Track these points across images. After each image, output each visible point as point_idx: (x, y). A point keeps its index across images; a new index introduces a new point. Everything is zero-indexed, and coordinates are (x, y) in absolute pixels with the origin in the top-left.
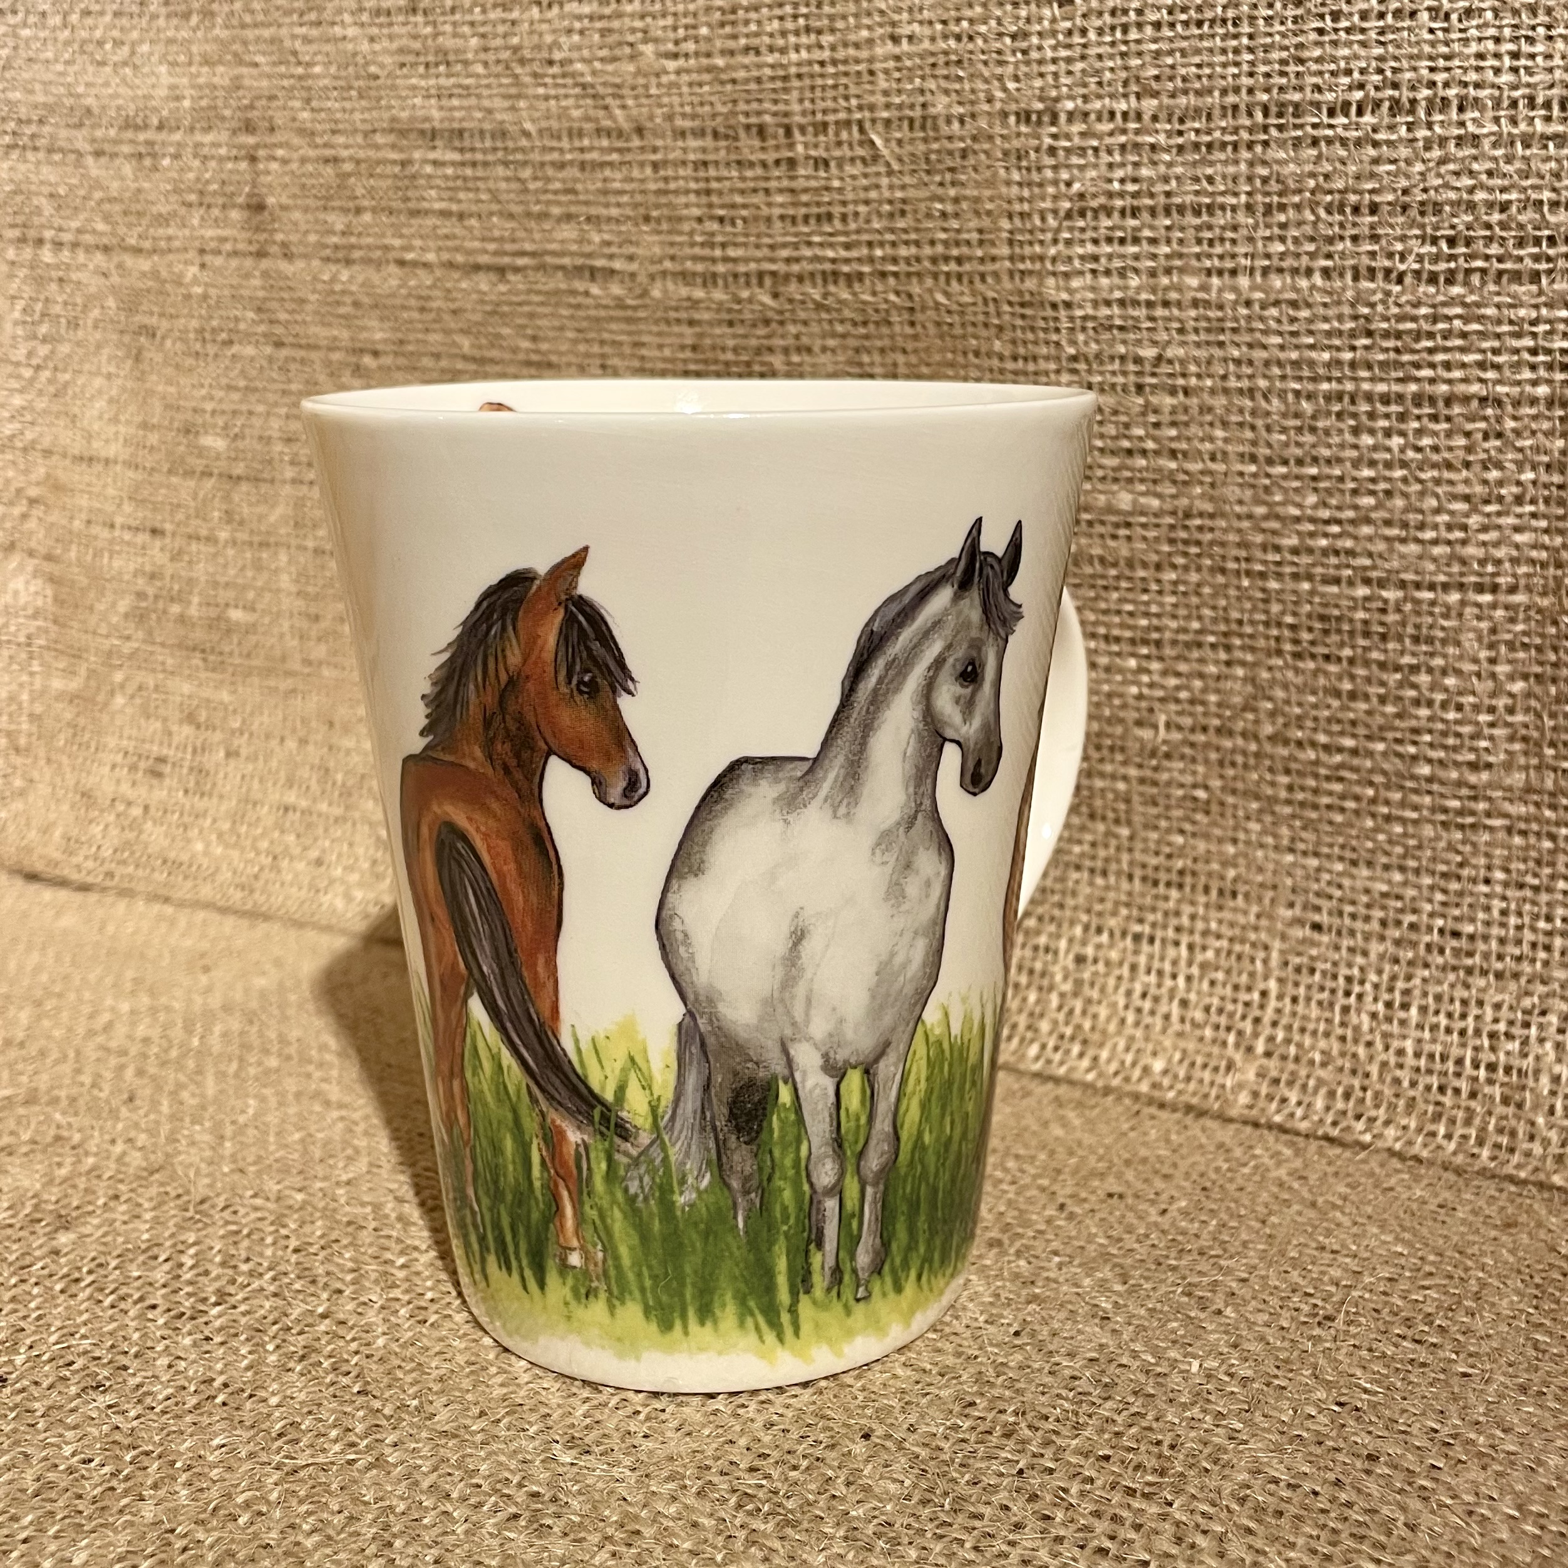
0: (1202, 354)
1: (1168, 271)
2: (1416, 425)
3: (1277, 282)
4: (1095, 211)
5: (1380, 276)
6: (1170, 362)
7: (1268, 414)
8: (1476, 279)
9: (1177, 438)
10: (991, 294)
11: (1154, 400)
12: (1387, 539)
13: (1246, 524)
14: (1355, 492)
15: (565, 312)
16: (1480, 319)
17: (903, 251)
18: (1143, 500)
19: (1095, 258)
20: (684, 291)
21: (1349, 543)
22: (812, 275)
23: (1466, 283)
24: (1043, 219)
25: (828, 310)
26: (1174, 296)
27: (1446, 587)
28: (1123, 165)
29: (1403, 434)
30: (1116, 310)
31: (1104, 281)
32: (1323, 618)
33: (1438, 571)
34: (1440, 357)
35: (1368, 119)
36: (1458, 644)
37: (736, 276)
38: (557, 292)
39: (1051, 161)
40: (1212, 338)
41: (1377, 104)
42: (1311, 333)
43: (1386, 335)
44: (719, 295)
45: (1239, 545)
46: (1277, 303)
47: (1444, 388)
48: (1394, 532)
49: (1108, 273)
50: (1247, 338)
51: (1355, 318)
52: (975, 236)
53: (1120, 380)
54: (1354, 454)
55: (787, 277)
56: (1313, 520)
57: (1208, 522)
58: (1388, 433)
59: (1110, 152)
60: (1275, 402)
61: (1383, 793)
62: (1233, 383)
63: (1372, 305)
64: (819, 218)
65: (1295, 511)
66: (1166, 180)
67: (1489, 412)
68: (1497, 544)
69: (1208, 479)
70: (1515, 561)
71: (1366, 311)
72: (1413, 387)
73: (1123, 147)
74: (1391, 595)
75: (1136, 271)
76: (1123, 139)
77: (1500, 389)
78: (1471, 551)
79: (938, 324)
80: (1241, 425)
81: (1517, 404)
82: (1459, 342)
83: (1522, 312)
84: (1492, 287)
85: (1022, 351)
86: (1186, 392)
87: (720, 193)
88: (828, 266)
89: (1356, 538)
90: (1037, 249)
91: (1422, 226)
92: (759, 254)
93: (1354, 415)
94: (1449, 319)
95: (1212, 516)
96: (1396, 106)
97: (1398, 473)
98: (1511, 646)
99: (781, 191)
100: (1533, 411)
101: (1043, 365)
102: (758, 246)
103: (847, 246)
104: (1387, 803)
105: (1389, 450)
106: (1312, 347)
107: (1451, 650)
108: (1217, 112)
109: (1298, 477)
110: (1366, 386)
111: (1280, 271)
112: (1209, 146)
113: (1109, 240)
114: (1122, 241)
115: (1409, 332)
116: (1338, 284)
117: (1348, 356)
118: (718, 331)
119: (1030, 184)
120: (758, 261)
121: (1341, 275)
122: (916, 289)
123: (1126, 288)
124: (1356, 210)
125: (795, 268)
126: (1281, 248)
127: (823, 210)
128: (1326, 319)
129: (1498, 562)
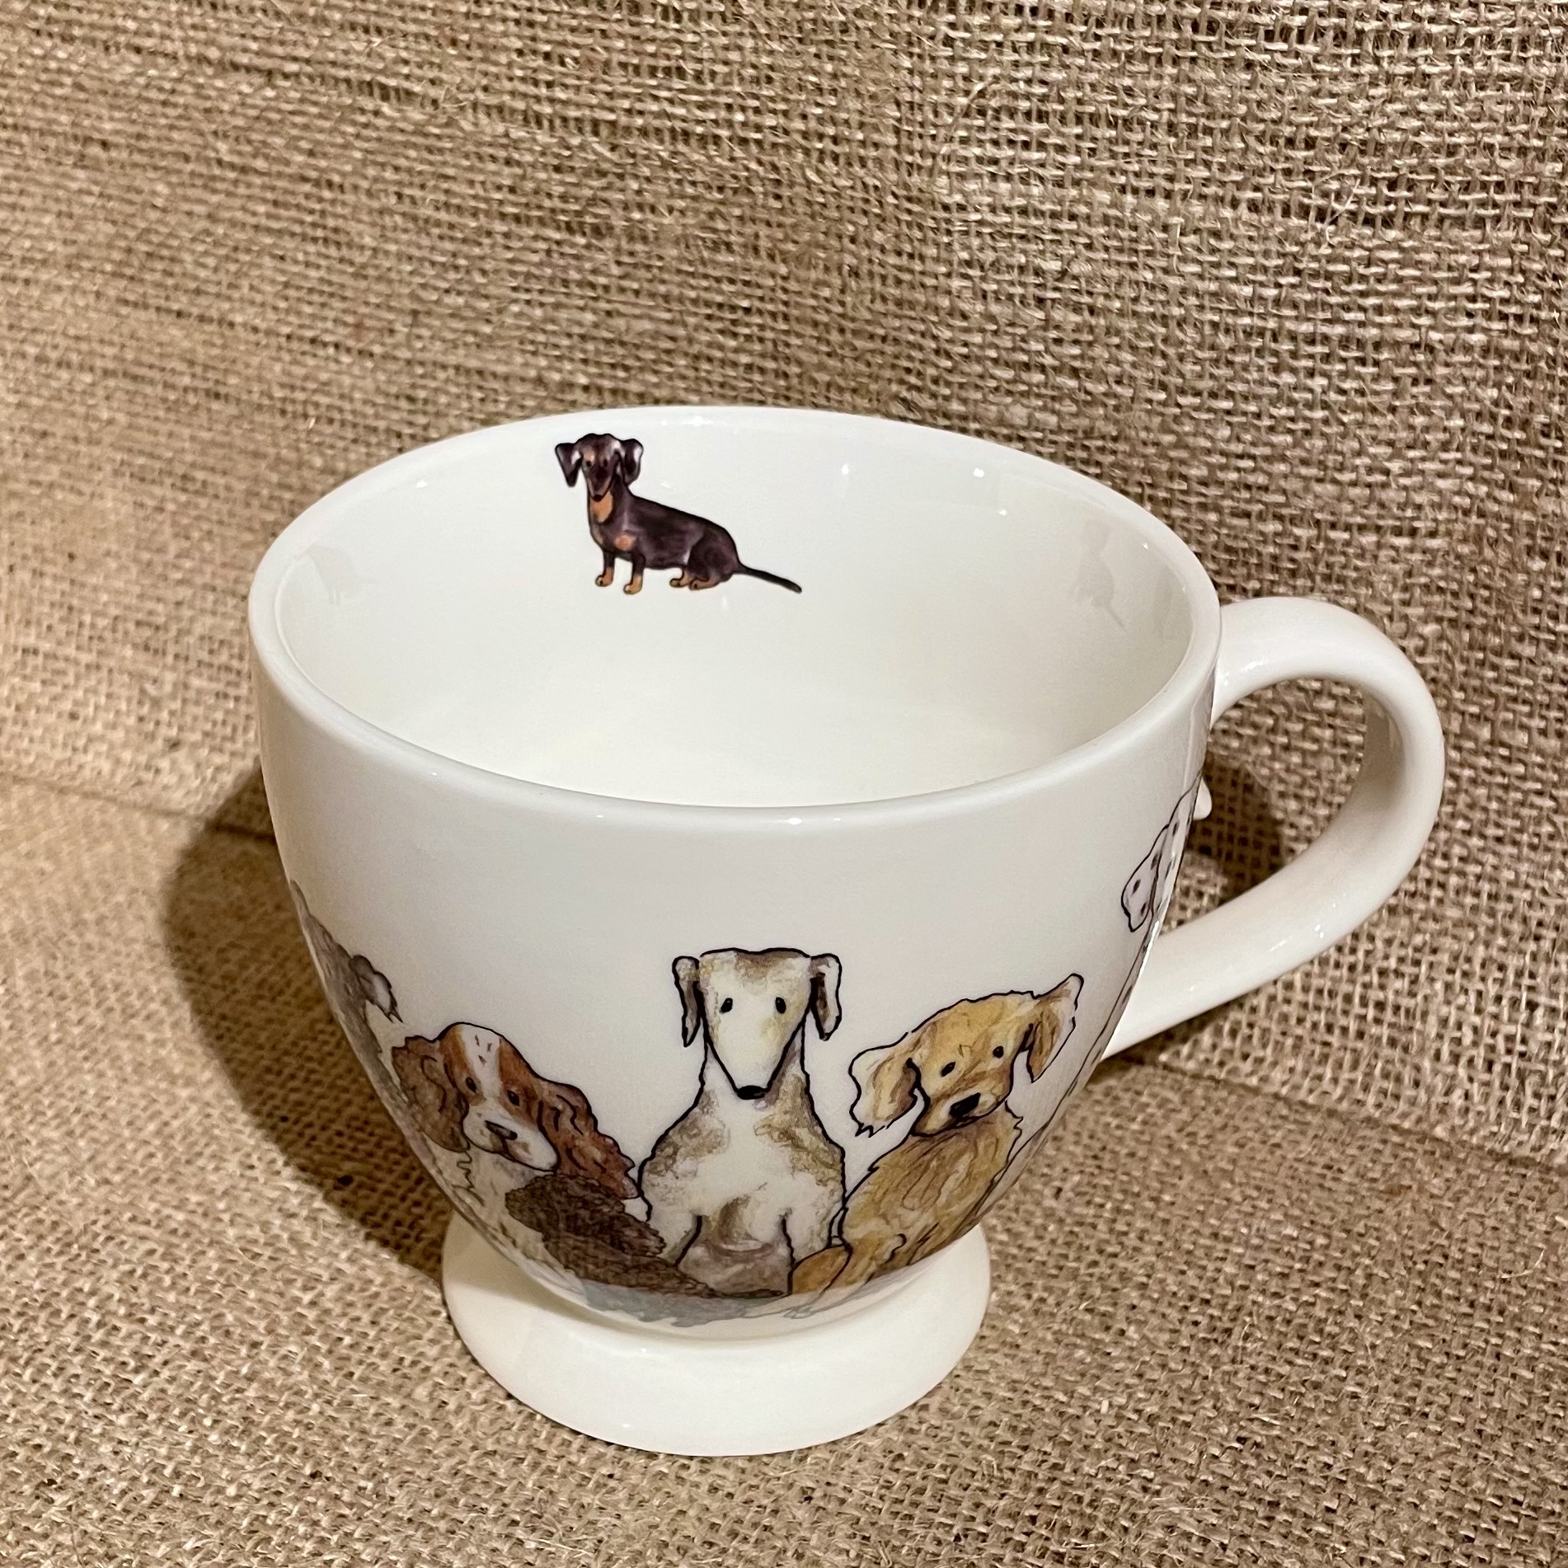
0: (1113, 273)
1: (1077, 183)
2: (1340, 367)
3: (1197, 208)
4: (997, 111)
5: (1312, 214)
6: (1075, 278)
7: (1182, 343)
8: (1415, 224)
9: (1082, 357)
10: (871, 181)
11: (1058, 315)
12: (1305, 478)
13: (1151, 450)
14: (1271, 429)
15: (350, 130)
16: (1417, 264)
17: (770, 121)
18: (1038, 415)
19: (995, 162)
20: (500, 128)
21: (1262, 479)
22: (658, 131)
23: (1404, 228)
24: (936, 113)
25: (676, 170)
26: (1083, 209)
27: (1361, 528)
28: (1029, 64)
29: (1325, 374)
30: (1018, 219)
31: (1004, 187)
32: (1229, 550)
33: (1355, 512)
34: (1372, 301)
35: (1310, 48)
36: (1370, 584)
37: (565, 120)
38: (340, 107)
39: (949, 52)
40: (1124, 258)
41: (1320, 33)
42: (1232, 265)
43: (1315, 275)
44: (543, 137)
45: (1143, 471)
46: (1197, 231)
47: (1374, 332)
48: (1313, 472)
49: (1008, 178)
50: (1163, 263)
51: (1283, 255)
52: (855, 118)
53: (1019, 290)
54: (1275, 391)
55: (627, 130)
56: (1223, 453)
57: (1110, 445)
58: (1311, 373)
59: (1015, 50)
60: (1190, 331)
61: (1283, 724)
62: (1144, 308)
63: (1302, 244)
64: (667, 71)
65: (1204, 443)
66: (1079, 86)
67: (1421, 357)
68: (1420, 488)
69: (1112, 402)
70: (1437, 507)
71: (1295, 249)
72: (1340, 330)
73: (1031, 46)
74: (1303, 533)
75: (1041, 179)
76: (1031, 36)
77: (1435, 336)
78: (1391, 495)
79: (809, 203)
80: (1151, 350)
81: (1451, 350)
82: (1393, 287)
83: (1462, 259)
84: (1433, 232)
85: (908, 248)
86: (1092, 311)
87: (545, 26)
88: (678, 125)
89: (1270, 475)
90: (929, 143)
91: (1361, 167)
92: (594, 101)
93: (1276, 353)
94: (1385, 262)
95: (1115, 439)
96: (1341, 36)
97: (1319, 414)
98: (1426, 588)
99: (621, 36)
100: (1468, 359)
101: (930, 266)
102: (592, 92)
103: (702, 106)
104: (1287, 733)
105: (1311, 391)
106: (1235, 280)
107: (1363, 591)
108: (1138, 22)
109: (1210, 410)
110: (1290, 325)
111: (1202, 197)
112: (1130, 57)
113: (1011, 143)
114: (1026, 145)
115: (1341, 273)
116: (1266, 219)
117: (1271, 292)
118: (542, 175)
119: (922, 74)
120: (591, 107)
121: (1270, 210)
122: (782, 163)
123: (1027, 196)
124: (1290, 142)
125: (639, 121)
126: (1206, 174)
127: (672, 63)
128: (1251, 254)
129: (1419, 507)
